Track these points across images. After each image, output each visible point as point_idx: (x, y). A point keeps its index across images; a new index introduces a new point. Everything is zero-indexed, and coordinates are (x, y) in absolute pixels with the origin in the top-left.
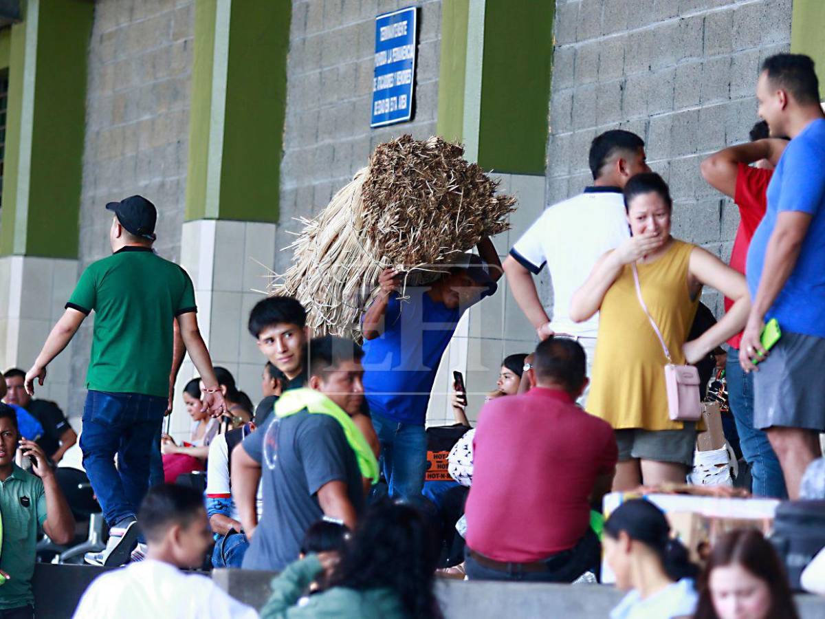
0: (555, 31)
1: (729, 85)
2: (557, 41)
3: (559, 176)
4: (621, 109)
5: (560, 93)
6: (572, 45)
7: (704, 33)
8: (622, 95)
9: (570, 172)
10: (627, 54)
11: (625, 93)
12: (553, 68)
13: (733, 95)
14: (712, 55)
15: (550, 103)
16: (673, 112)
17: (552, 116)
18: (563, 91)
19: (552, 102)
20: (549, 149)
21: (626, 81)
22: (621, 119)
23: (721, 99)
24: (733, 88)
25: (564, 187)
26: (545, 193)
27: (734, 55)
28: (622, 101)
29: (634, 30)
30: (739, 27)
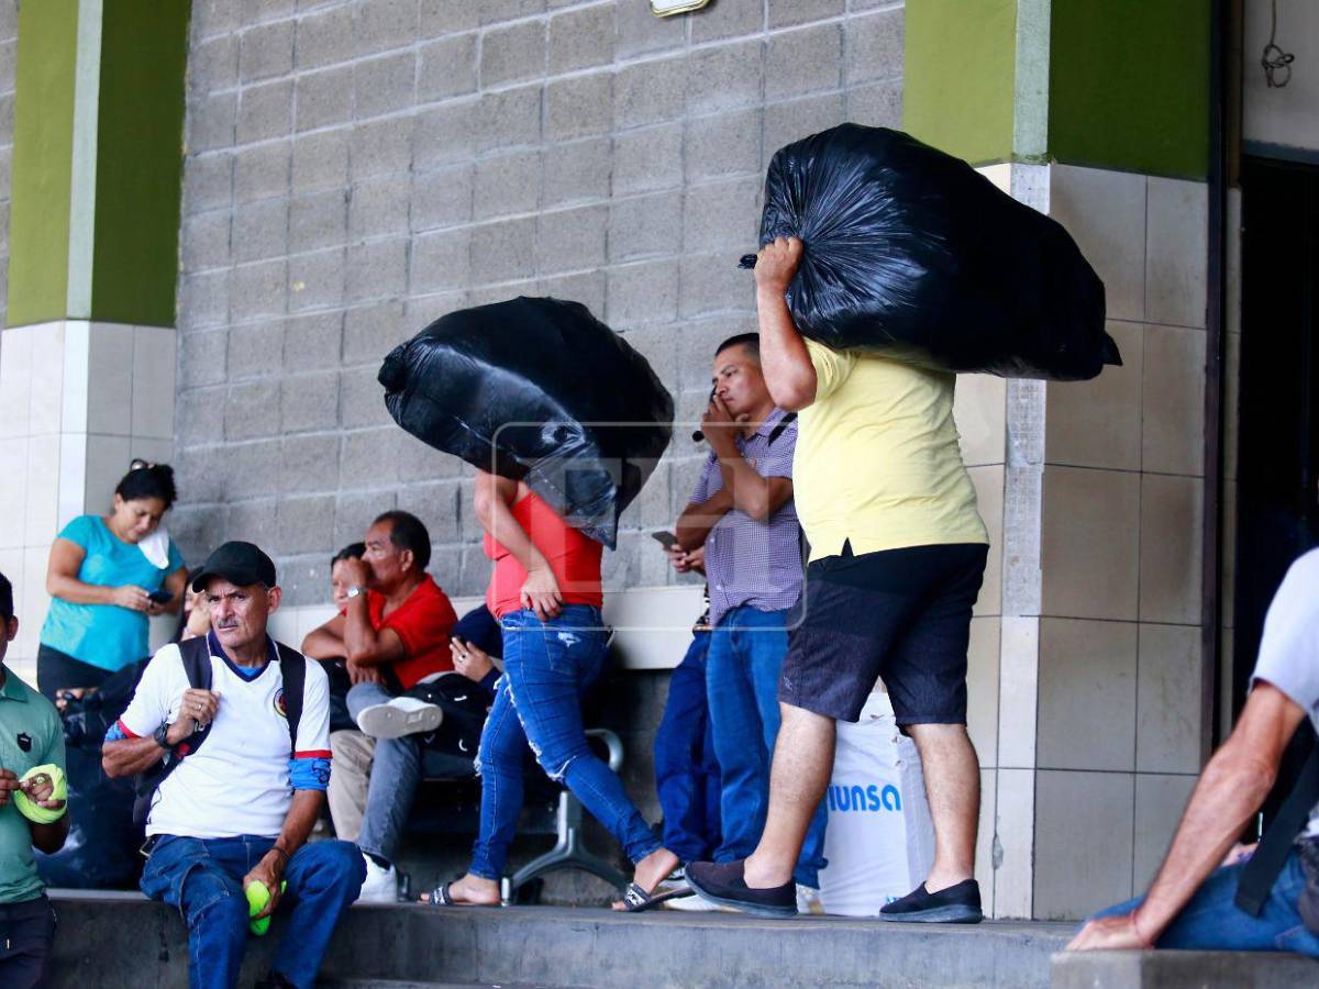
0: (187, 134)
1: (610, 177)
2: (190, 148)
3: (204, 327)
4: (347, 227)
5: (201, 216)
6: (225, 150)
7: (541, 109)
8: (347, 209)
9: (229, 319)
10: (354, 152)
11: (352, 206)
12: (183, 185)
13: (617, 190)
14: (564, 139)
15: (181, 232)
16: (473, 225)
17: (185, 249)
18: (207, 214)
19: (185, 229)
20: (181, 291)
21: (351, 190)
22: (346, 242)
23: (590, 199)
24: (617, 181)
25: (215, 342)
26: (177, 351)
27: (617, 136)
28: (347, 217)
29: (369, 120)
30: (634, 94)
